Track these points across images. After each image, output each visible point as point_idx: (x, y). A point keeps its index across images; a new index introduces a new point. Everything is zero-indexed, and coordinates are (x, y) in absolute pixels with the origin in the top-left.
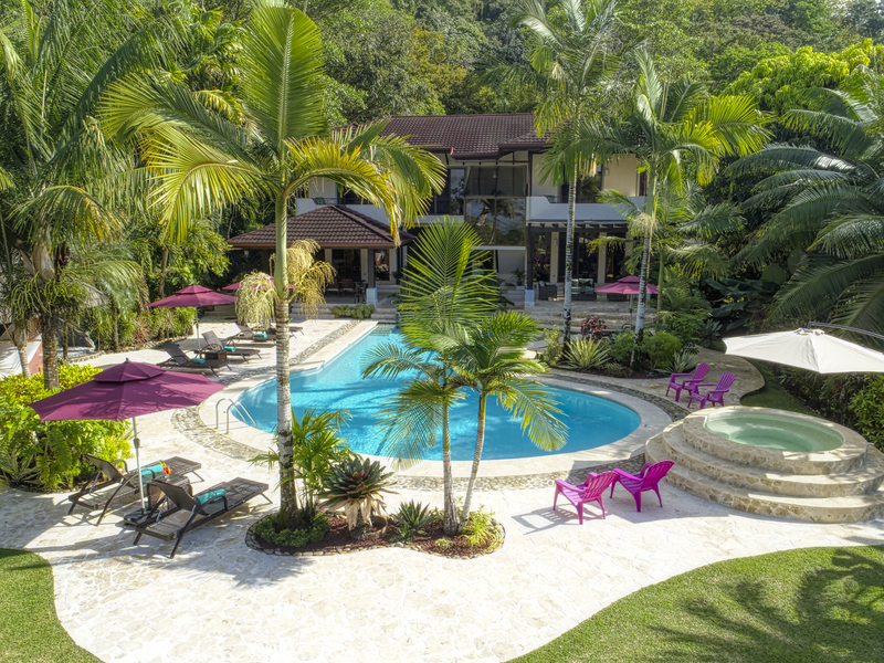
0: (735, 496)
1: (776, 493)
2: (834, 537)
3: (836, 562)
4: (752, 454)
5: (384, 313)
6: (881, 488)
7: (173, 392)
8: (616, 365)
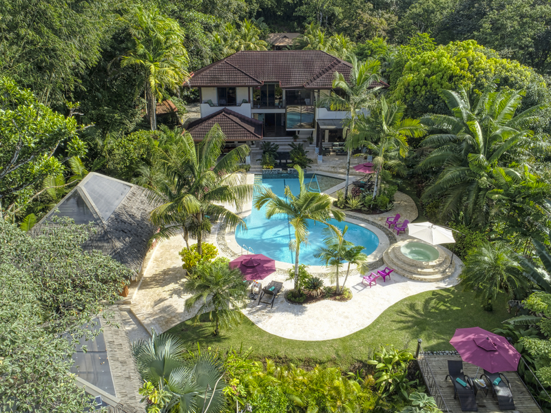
0: (410, 276)
1: (420, 275)
2: (432, 287)
3: (433, 295)
4: (415, 263)
5: (255, 168)
6: (447, 271)
7: (267, 267)
8: (366, 209)
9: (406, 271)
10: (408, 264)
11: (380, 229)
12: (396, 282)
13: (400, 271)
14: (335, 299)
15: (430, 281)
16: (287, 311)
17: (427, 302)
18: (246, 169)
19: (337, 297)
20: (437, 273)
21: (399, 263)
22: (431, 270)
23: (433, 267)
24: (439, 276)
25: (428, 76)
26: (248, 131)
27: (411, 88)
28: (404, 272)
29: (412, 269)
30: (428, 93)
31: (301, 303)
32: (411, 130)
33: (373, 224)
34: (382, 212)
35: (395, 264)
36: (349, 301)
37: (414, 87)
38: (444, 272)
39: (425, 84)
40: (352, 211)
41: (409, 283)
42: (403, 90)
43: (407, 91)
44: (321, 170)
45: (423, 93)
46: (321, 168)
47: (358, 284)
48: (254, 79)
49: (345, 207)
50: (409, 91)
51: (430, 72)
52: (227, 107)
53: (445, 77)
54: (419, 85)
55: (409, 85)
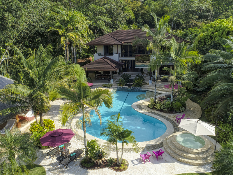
1: (186, 158)
4: (183, 148)
5: (115, 86)
6: (209, 159)
8: (165, 110)
9: (176, 154)
10: (178, 149)
11: (171, 122)
12: (166, 162)
13: (171, 153)
14: (114, 169)
15: (193, 165)
18: (110, 86)
19: (116, 167)
20: (199, 159)
21: (172, 147)
24: (200, 162)
25: (213, 33)
26: (112, 66)
27: (202, 41)
28: (174, 155)
29: (180, 153)
30: (213, 43)
33: (168, 119)
34: (176, 113)
35: (169, 147)
36: (123, 172)
37: (204, 40)
38: (206, 158)
39: (211, 37)
41: (176, 163)
47: (136, 160)
48: (119, 41)
49: (154, 108)
50: (201, 43)
51: (214, 30)
53: (224, 33)
54: (207, 38)
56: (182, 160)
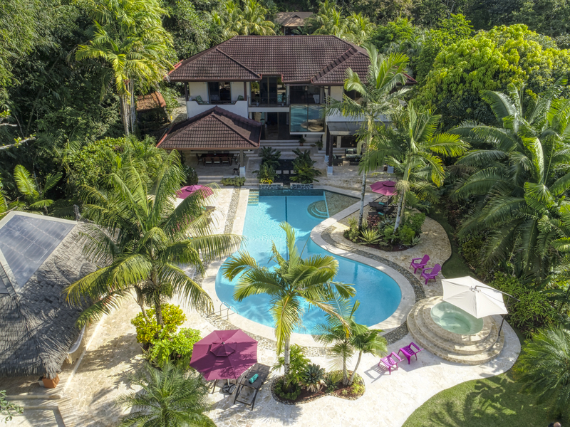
0: (443, 356)
1: (458, 354)
2: (475, 373)
3: (476, 388)
4: (450, 336)
5: (251, 182)
6: (494, 347)
7: (245, 356)
8: (385, 244)
9: (438, 347)
10: (441, 338)
11: (403, 274)
12: (425, 364)
13: (430, 346)
14: (341, 394)
15: (471, 364)
16: (273, 415)
17: (469, 399)
18: (240, 183)
19: (345, 391)
20: (480, 352)
21: (429, 335)
22: (473, 348)
23: (476, 343)
24: (484, 357)
25: (467, 71)
26: (242, 137)
27: (445, 87)
28: (435, 350)
29: (446, 345)
30: (466, 94)
31: (293, 402)
32: (446, 147)
33: (394, 266)
34: (405, 248)
35: (423, 335)
36: (360, 398)
37: (449, 85)
38: (491, 349)
39: (463, 81)
40: (367, 245)
41: (443, 366)
42: (434, 89)
43: (440, 89)
44: (330, 185)
45: (460, 93)
46: (331, 182)
47: (372, 368)
48: (250, 72)
49: (358, 241)
50: (442, 90)
51: (469, 66)
52: (219, 106)
53: (489, 73)
55: (442, 82)
56: (451, 358)
